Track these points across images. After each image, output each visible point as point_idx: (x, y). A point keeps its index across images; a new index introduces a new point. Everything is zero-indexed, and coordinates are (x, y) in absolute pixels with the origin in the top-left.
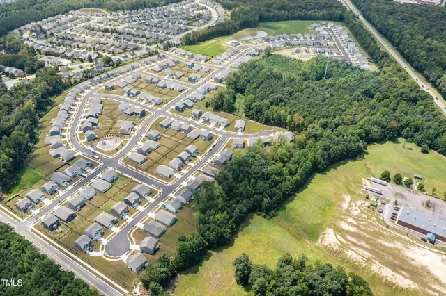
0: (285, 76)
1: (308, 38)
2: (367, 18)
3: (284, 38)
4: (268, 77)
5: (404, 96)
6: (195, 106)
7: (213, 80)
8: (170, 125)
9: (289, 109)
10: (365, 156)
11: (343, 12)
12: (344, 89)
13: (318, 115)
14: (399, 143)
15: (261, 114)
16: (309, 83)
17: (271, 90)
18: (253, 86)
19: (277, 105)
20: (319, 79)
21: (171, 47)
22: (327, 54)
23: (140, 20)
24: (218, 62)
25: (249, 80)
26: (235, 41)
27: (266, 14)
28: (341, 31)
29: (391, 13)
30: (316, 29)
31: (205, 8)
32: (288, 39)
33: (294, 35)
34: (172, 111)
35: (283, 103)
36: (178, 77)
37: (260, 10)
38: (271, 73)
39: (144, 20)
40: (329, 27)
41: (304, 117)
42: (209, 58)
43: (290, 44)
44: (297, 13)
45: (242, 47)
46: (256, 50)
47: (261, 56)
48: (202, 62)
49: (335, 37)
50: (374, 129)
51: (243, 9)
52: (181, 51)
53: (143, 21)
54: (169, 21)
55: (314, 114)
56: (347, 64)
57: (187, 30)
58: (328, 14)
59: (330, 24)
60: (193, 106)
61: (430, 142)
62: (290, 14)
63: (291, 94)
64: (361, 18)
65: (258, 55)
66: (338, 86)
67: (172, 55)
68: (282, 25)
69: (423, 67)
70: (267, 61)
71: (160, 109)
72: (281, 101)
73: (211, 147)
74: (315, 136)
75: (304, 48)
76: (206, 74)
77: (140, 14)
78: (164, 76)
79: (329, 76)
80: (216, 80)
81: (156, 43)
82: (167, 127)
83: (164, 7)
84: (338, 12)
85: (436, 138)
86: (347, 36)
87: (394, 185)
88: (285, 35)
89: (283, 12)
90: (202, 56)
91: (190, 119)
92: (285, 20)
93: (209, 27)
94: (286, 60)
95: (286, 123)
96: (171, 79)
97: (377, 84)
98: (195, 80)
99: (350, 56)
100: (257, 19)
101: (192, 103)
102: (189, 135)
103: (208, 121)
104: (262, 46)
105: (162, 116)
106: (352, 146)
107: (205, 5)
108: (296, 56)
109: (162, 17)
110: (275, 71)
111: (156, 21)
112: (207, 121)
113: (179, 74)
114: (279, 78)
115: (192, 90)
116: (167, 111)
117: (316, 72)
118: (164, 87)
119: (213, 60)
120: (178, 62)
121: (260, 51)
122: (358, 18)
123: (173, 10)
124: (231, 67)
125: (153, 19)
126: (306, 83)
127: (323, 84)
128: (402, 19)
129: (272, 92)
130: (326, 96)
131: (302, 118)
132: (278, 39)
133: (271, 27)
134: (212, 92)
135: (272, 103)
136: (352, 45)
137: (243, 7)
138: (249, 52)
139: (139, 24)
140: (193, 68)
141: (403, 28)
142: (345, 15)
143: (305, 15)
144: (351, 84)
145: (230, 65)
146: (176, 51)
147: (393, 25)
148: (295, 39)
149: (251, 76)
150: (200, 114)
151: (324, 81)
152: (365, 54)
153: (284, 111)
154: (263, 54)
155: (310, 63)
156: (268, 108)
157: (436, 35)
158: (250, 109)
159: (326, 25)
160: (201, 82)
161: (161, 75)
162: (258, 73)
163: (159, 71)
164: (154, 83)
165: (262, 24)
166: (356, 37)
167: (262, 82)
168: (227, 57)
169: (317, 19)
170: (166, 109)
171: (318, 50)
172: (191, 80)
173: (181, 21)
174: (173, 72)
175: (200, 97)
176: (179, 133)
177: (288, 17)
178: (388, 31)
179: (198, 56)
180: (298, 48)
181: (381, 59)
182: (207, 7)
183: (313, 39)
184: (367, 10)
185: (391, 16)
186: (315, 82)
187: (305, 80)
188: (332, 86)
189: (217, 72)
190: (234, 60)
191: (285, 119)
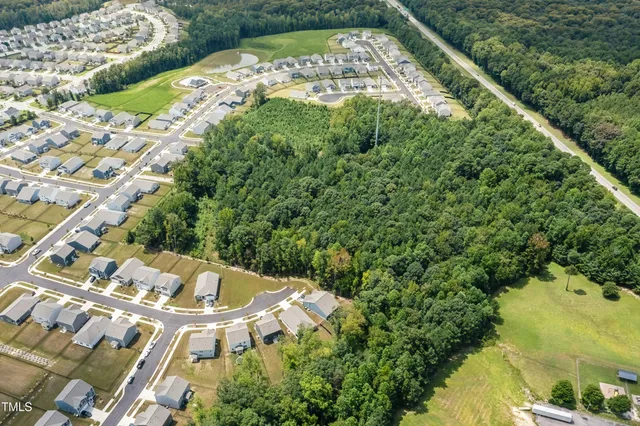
0: (300, 143)
1: (332, 61)
2: (422, 19)
3: (288, 65)
4: (262, 155)
5: (535, 169)
6: (104, 244)
7: (148, 169)
8: (28, 315)
9: (315, 235)
10: (497, 327)
11: (383, 11)
12: (418, 164)
13: (381, 240)
14: (553, 278)
15: (254, 253)
16: (349, 160)
17: (270, 189)
18: (232, 181)
19: (287, 225)
20: (366, 146)
21: (64, 101)
22: (370, 90)
23: (10, 50)
24: (162, 126)
25: (222, 167)
26: (196, 78)
27: (252, 22)
28: (385, 44)
29: (459, 9)
30: (344, 44)
31: (143, 19)
32: (297, 66)
33: (307, 57)
34: (44, 266)
35: (298, 220)
36: (71, 168)
37: (242, 16)
38: (269, 145)
39: (19, 48)
40: (364, 39)
41: (351, 252)
42: (142, 117)
43: (301, 76)
44: (307, 17)
45: (212, 90)
46: (239, 93)
47: (249, 103)
48: (129, 129)
49: (378, 56)
50: (502, 257)
51: (210, 17)
52: (85, 107)
53: (16, 51)
54: (69, 48)
55: (371, 237)
56: (412, 109)
57: (104, 62)
58: (359, 16)
59: (365, 34)
60: (97, 245)
61: (617, 273)
62: (294, 21)
63: (315, 193)
64: (413, 20)
65: (243, 103)
66: (406, 160)
67: (65, 118)
68: (282, 40)
69: (541, 101)
70: (260, 115)
71: (13, 264)
72: (295, 214)
73: (134, 370)
74: (384, 307)
75: (327, 82)
76: (134, 155)
77: (13, 38)
78: (39, 171)
79: (384, 139)
80: (156, 170)
81: (35, 95)
82: (22, 321)
83: (63, 21)
84: (374, 12)
85: (627, 263)
86: (398, 53)
87: (588, 415)
88: (290, 59)
89: (283, 17)
90: (127, 116)
91: (87, 285)
92: (288, 31)
93: (144, 55)
94: (296, 110)
95: (313, 270)
96: (55, 178)
97: (479, 149)
98: (110, 174)
99: (410, 90)
100: (237, 32)
101: (95, 239)
102: (76, 339)
103: (131, 283)
104: (250, 84)
105: (15, 285)
106: (472, 319)
107: (142, 14)
108: (315, 99)
109: (56, 41)
110: (277, 137)
111: (44, 48)
112: (129, 286)
113: (72, 162)
114: (286, 152)
115: (100, 201)
116: (33, 269)
117: (359, 131)
118: (34, 201)
119: (152, 122)
120: (76, 134)
121: (245, 95)
122: (408, 20)
123: (81, 25)
124: (189, 134)
125: (37, 45)
126: (341, 161)
127: (375, 158)
128: (479, 18)
129: (274, 195)
130: (389, 187)
131: (346, 256)
132: (279, 67)
133: (262, 46)
134: (144, 200)
135: (276, 223)
136: (410, 68)
137: (211, 13)
138: (224, 99)
139: (6, 57)
140: (107, 146)
141: (487, 32)
142: (387, 16)
143: (321, 20)
144: (430, 152)
145: (188, 129)
146: (73, 109)
147: (470, 29)
148: (309, 65)
149: (225, 157)
150: (112, 268)
151: (378, 153)
152: (437, 84)
153: (303, 241)
154: (250, 101)
155: (344, 112)
156: (268, 236)
157: (541, 41)
158: (227, 242)
159: (358, 36)
160: (121, 176)
161: (32, 169)
162: (241, 147)
163: (29, 161)
164: (12, 192)
165: (247, 40)
166: (413, 52)
167: (250, 170)
168: (179, 114)
169: (342, 25)
170: (29, 263)
171: (353, 82)
172: (99, 176)
173: (93, 45)
174: (58, 160)
175: (115, 217)
176: (54, 336)
177: (291, 24)
178: (462, 39)
179: (121, 116)
180: (317, 83)
181: (467, 92)
182: (147, 16)
183: (341, 62)
184: (420, 6)
185: (460, 13)
186: (361, 155)
187: (339, 153)
188: (395, 160)
189: (158, 150)
190: (195, 118)
191: (310, 260)
